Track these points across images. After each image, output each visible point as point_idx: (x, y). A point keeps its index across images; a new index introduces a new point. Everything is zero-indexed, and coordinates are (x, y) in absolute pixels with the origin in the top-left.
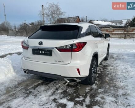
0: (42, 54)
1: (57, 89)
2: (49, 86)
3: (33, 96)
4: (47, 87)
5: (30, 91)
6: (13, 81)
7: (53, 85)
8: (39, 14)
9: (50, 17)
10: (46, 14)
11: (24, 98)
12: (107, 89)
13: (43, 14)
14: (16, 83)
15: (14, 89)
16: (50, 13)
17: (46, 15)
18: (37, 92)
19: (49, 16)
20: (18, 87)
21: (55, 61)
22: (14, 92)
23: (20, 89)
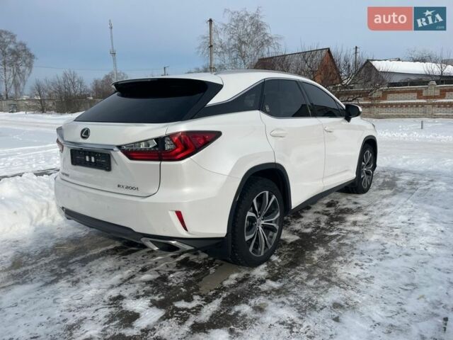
0: (90, 165)
1: (144, 270)
2: (129, 259)
3: (69, 281)
4: (122, 261)
5: (69, 269)
6: (45, 237)
7: (140, 258)
8: (200, 48)
9: (234, 54)
10: (221, 47)
11: (44, 285)
12: (293, 284)
13: (211, 46)
14: (51, 245)
15: (34, 261)
16: (232, 41)
17: (220, 50)
18: (84, 274)
19: (230, 51)
20: (47, 256)
21: (119, 186)
22: (29, 268)
23: (47, 261)
